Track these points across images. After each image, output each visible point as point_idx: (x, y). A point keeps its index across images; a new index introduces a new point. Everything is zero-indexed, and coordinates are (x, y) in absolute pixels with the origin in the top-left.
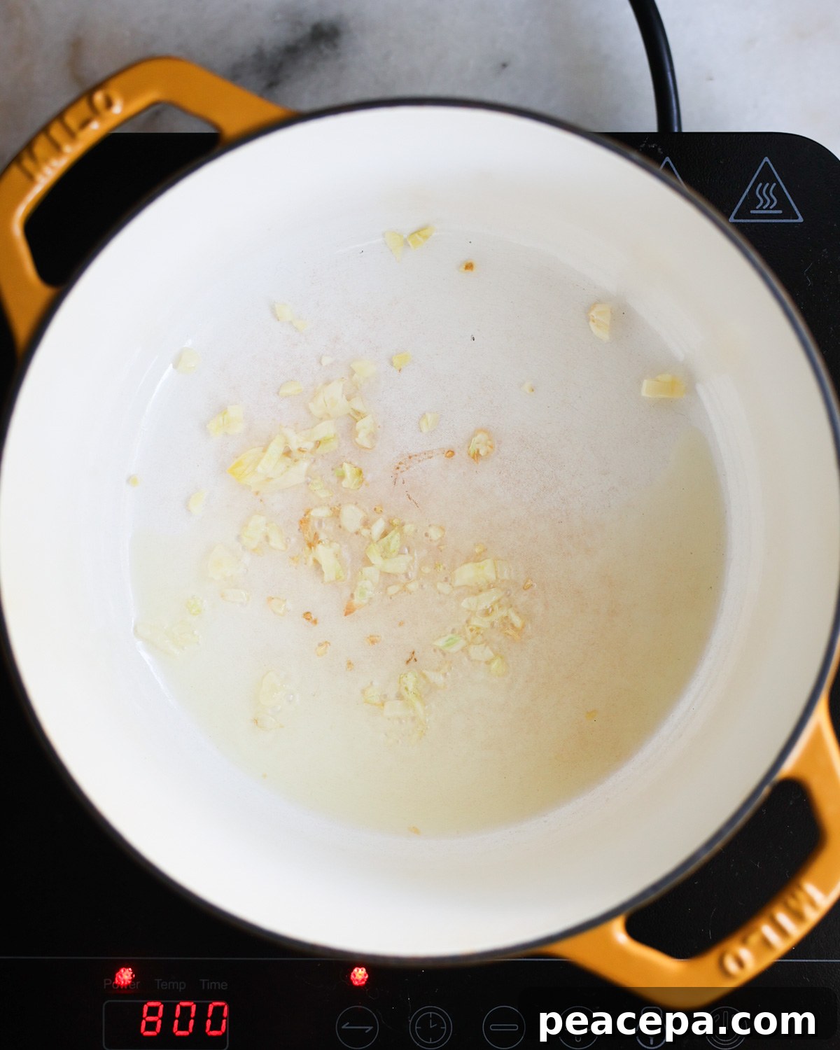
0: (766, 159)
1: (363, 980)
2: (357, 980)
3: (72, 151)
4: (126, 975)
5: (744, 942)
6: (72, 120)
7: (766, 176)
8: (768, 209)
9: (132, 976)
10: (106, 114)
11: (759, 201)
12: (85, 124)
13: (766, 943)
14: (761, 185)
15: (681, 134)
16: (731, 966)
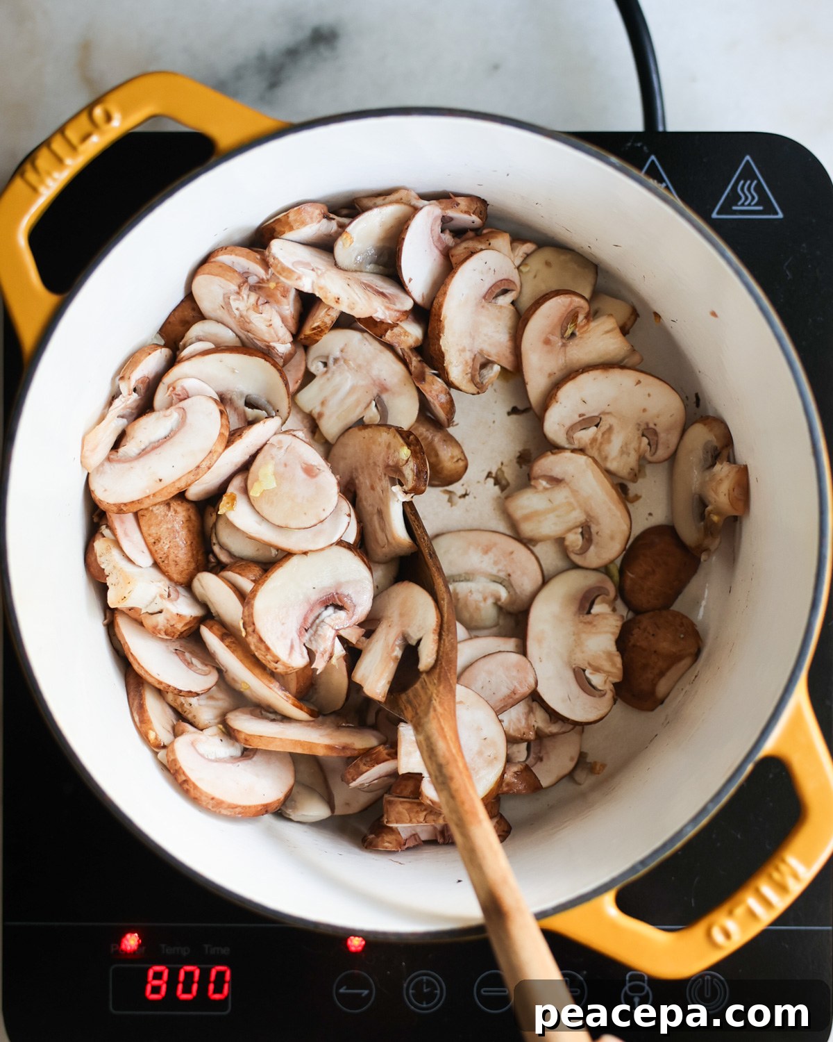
0: (748, 158)
1: (360, 946)
2: (354, 946)
3: (74, 164)
4: (132, 941)
5: (731, 913)
6: (72, 134)
7: (748, 174)
8: (749, 205)
9: (138, 941)
10: (105, 127)
11: (740, 198)
12: (86, 137)
13: (752, 914)
14: (742, 182)
15: (665, 133)
16: (718, 936)
